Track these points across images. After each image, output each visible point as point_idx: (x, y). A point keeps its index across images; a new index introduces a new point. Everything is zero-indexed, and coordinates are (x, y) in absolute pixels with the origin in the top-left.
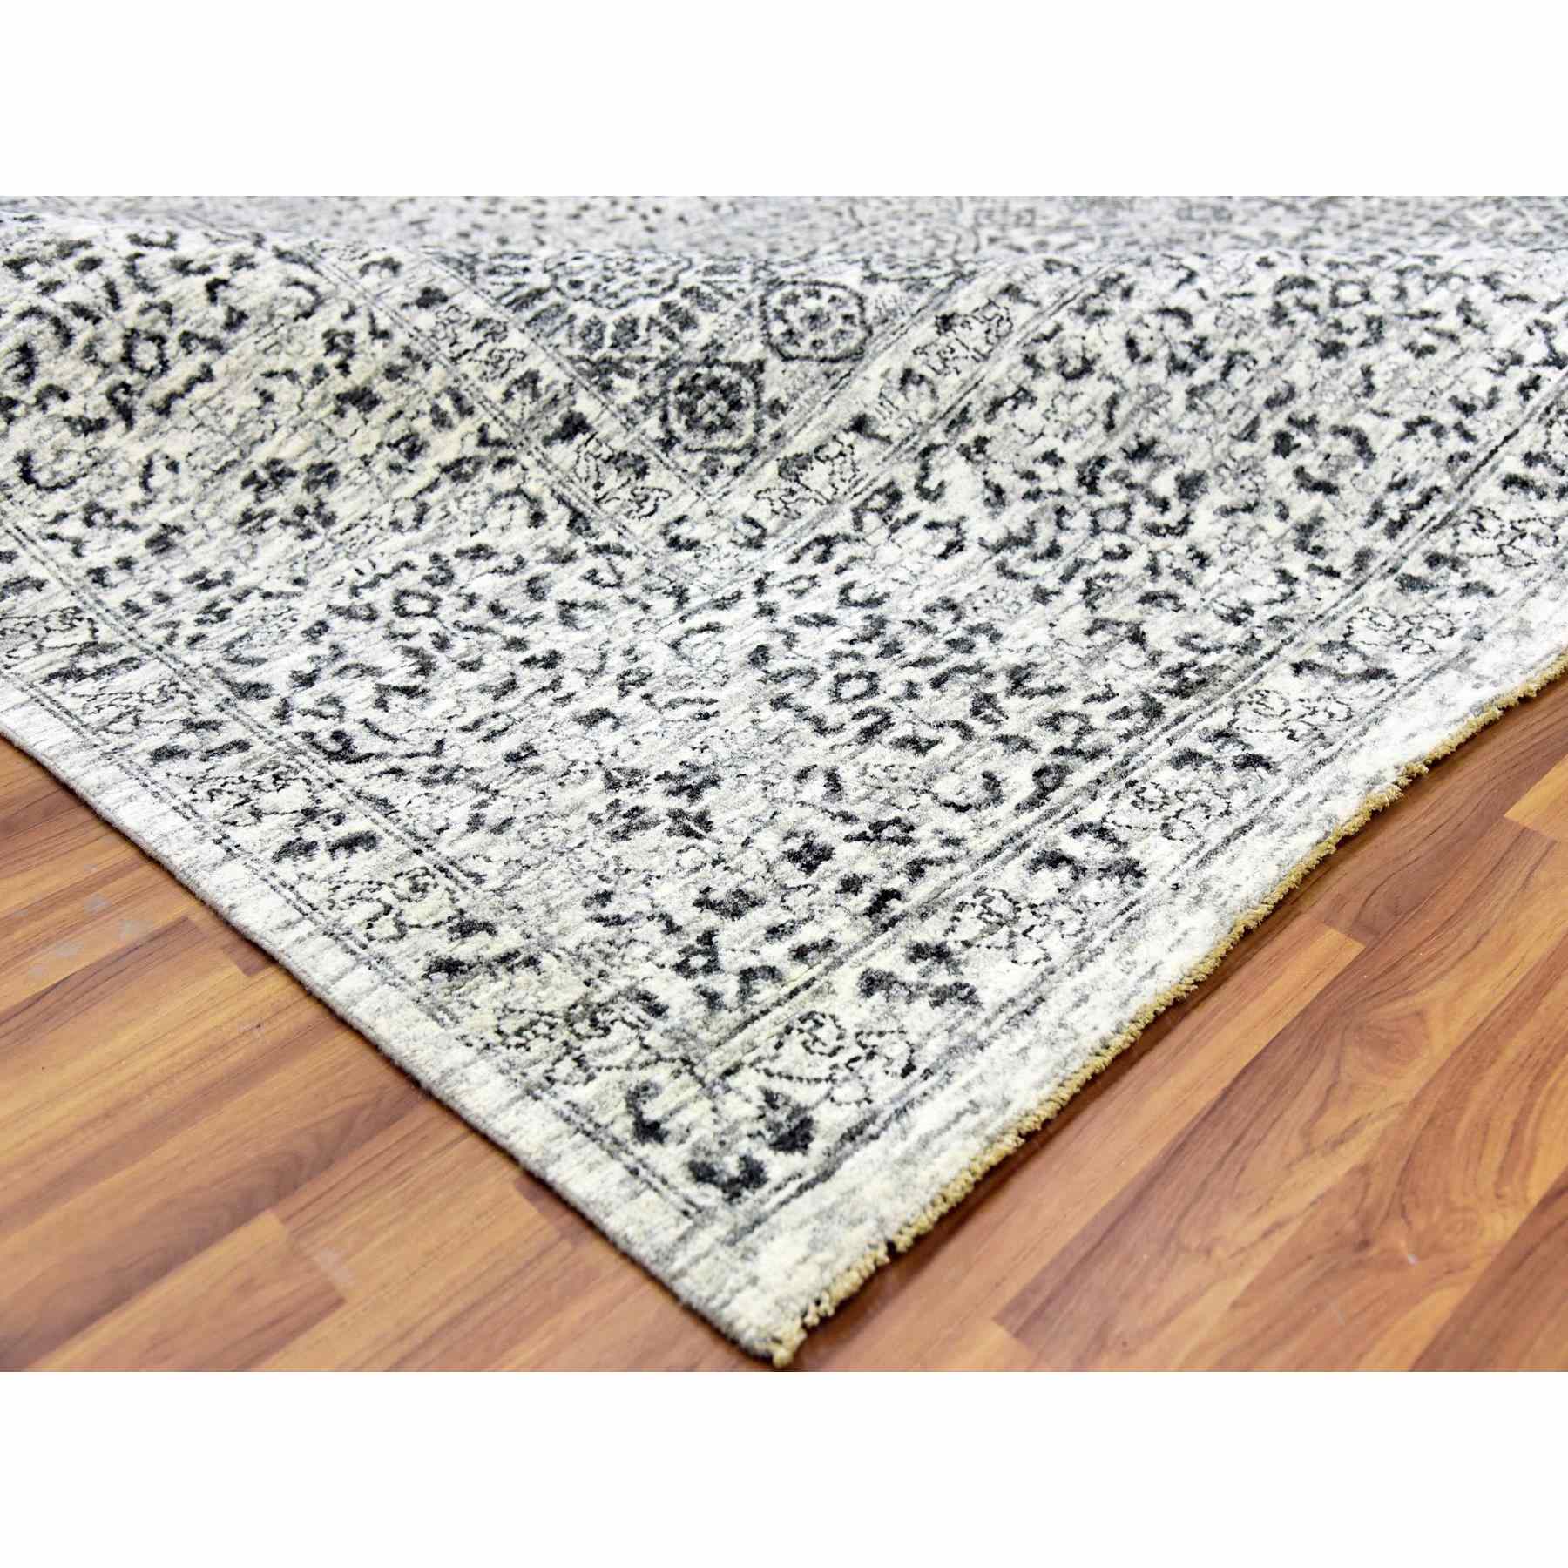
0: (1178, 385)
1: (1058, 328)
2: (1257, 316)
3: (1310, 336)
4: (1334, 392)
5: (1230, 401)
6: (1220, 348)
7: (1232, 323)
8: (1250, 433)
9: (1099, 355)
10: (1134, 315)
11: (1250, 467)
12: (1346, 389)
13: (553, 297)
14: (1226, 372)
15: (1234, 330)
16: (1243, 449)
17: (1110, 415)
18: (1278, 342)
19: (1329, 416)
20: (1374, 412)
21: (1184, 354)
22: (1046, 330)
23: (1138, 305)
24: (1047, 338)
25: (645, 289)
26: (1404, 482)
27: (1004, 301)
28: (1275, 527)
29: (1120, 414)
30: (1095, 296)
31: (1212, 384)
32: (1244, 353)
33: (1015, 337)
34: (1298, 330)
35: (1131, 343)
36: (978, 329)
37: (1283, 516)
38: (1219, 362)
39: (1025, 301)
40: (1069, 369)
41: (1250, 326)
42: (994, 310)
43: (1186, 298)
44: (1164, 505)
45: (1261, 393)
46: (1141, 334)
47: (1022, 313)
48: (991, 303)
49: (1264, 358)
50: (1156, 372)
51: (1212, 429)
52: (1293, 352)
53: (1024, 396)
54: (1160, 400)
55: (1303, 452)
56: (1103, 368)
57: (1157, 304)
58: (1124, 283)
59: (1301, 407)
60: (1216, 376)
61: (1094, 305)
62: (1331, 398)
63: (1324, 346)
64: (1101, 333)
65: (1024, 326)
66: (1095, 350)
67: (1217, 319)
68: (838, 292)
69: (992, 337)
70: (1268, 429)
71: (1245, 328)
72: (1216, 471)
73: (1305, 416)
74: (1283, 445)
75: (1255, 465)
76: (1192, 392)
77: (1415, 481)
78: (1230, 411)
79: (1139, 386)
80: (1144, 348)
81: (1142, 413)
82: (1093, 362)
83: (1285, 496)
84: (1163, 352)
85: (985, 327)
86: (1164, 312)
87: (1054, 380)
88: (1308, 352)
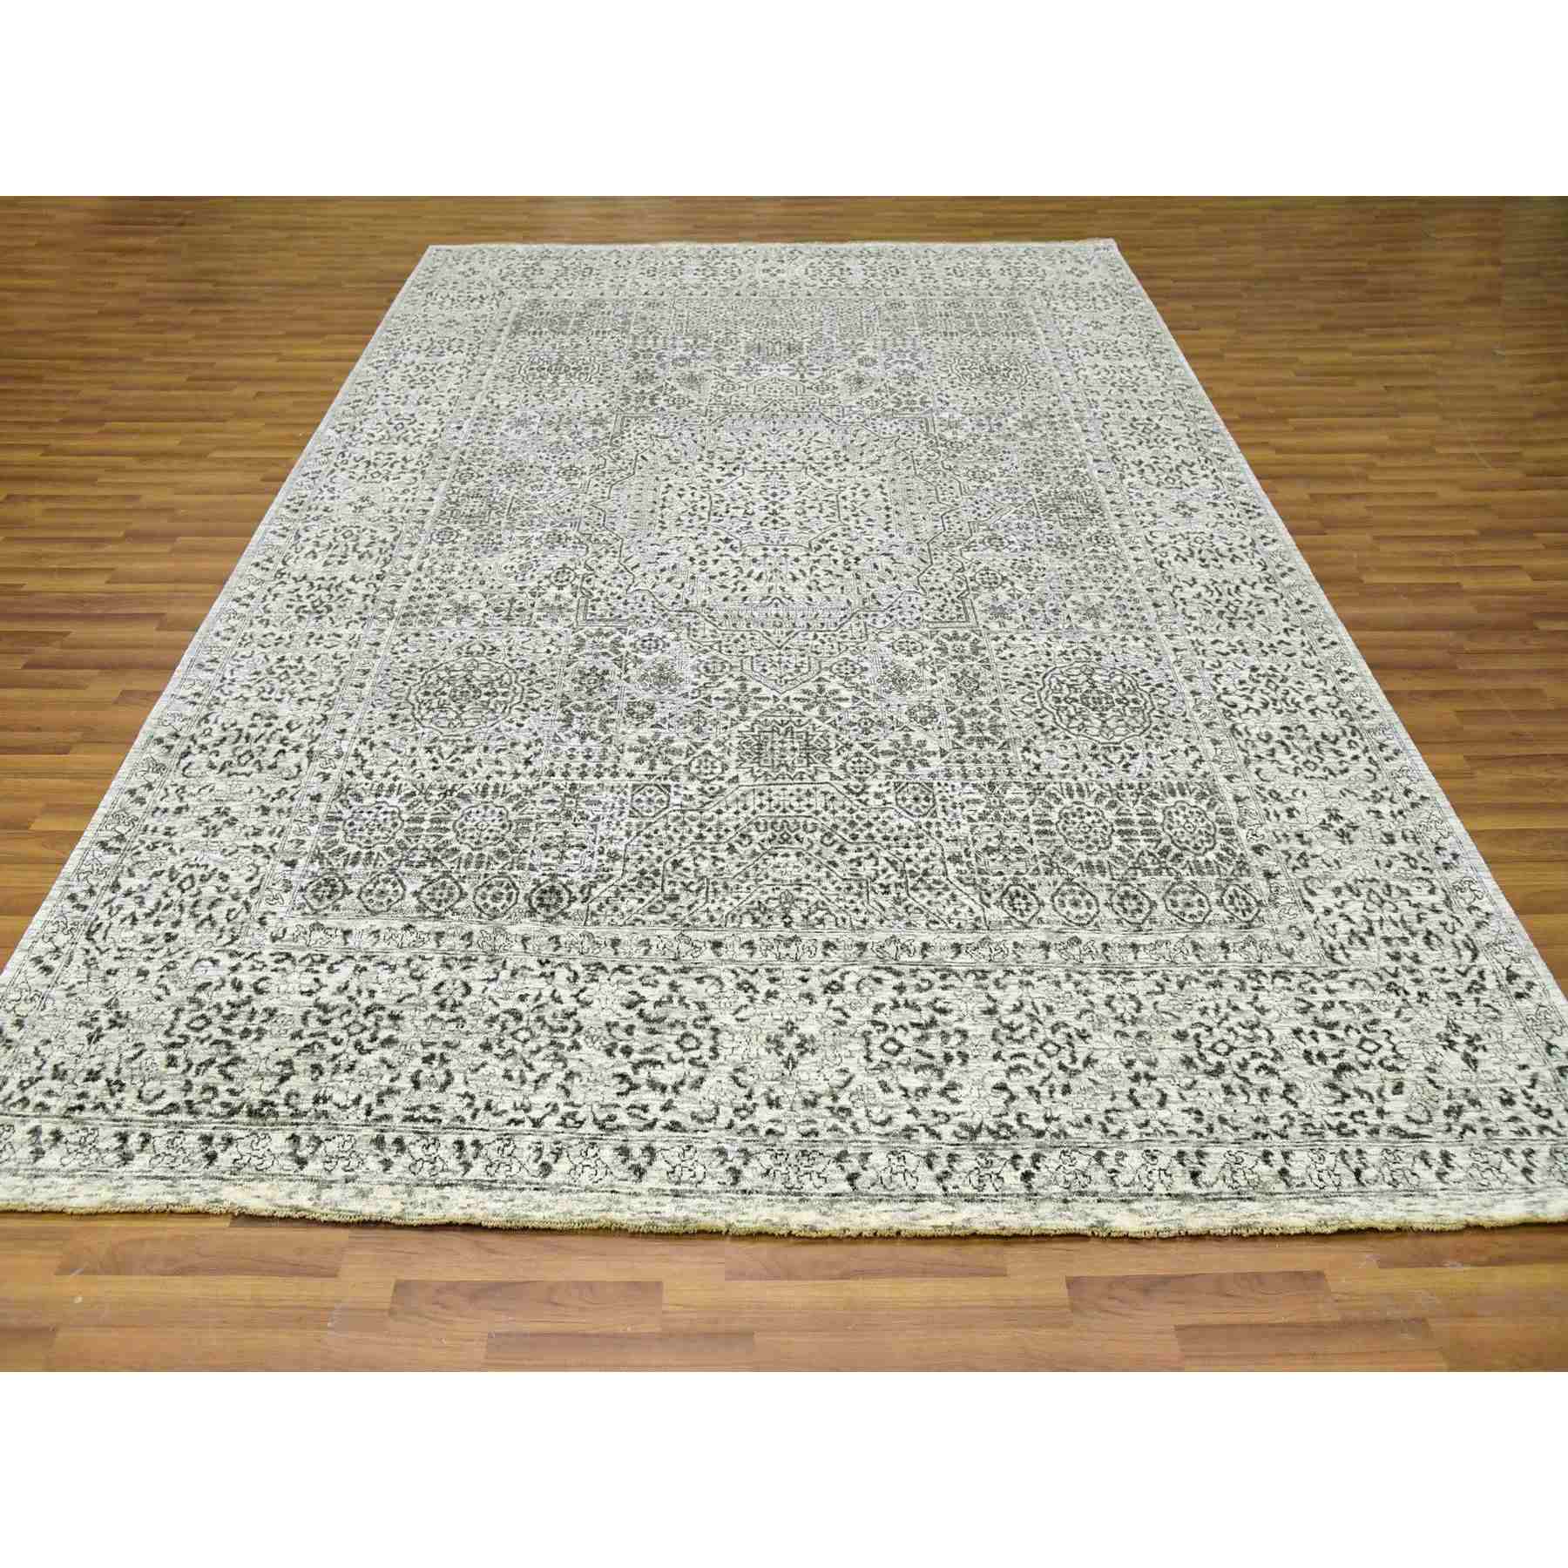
0: (433, 1010)
1: (431, 959)
2: (486, 1014)
3: (488, 1036)
4: (466, 1060)
5: (438, 1030)
6: (460, 1011)
7: (475, 1008)
8: (425, 1045)
9: (428, 979)
10: (457, 977)
11: (410, 1055)
12: (470, 1063)
14: (450, 1021)
15: (473, 1011)
16: (418, 1048)
17: (404, 998)
18: (477, 1028)
19: (451, 1066)
20: (465, 1079)
21: (449, 1003)
23: (463, 975)
24: (424, 959)
25: (362, 842)
26: (437, 1108)
27: (432, 936)
28: (385, 1081)
29: (407, 1001)
30: (456, 959)
31: (442, 1020)
32: (464, 1021)
33: (416, 950)
34: (488, 1030)
35: (441, 984)
36: (413, 937)
37: (392, 1080)
38: (453, 1016)
39: (437, 942)
40: (414, 974)
41: (479, 1014)
42: (425, 936)
43: (477, 987)
44: (374, 1039)
45: (448, 1038)
46: (449, 985)
47: (431, 945)
48: (429, 934)
49: (466, 1028)
50: (434, 999)
51: (421, 1033)
52: (476, 1035)
53: (393, 969)
54: (422, 1009)
55: (429, 1067)
56: (423, 983)
57: (468, 980)
58: (471, 964)
59: (450, 1053)
60: (446, 1019)
61: (451, 962)
62: (462, 1061)
63: (486, 1043)
64: (439, 973)
65: (424, 949)
66: (429, 976)
67: (475, 1002)
68: (401, 890)
69: (412, 944)
70: (431, 1049)
71: (476, 1014)
72: (402, 1046)
73: (447, 1057)
74: (428, 1060)
75: (413, 1056)
76: (433, 1016)
77: (440, 1112)
78: (433, 1033)
79: (423, 999)
80: (442, 989)
81: (412, 1007)
82: (424, 979)
83: (404, 1075)
84: (445, 996)
85: (415, 939)
86: (466, 985)
87: (407, 972)
88: (481, 1040)
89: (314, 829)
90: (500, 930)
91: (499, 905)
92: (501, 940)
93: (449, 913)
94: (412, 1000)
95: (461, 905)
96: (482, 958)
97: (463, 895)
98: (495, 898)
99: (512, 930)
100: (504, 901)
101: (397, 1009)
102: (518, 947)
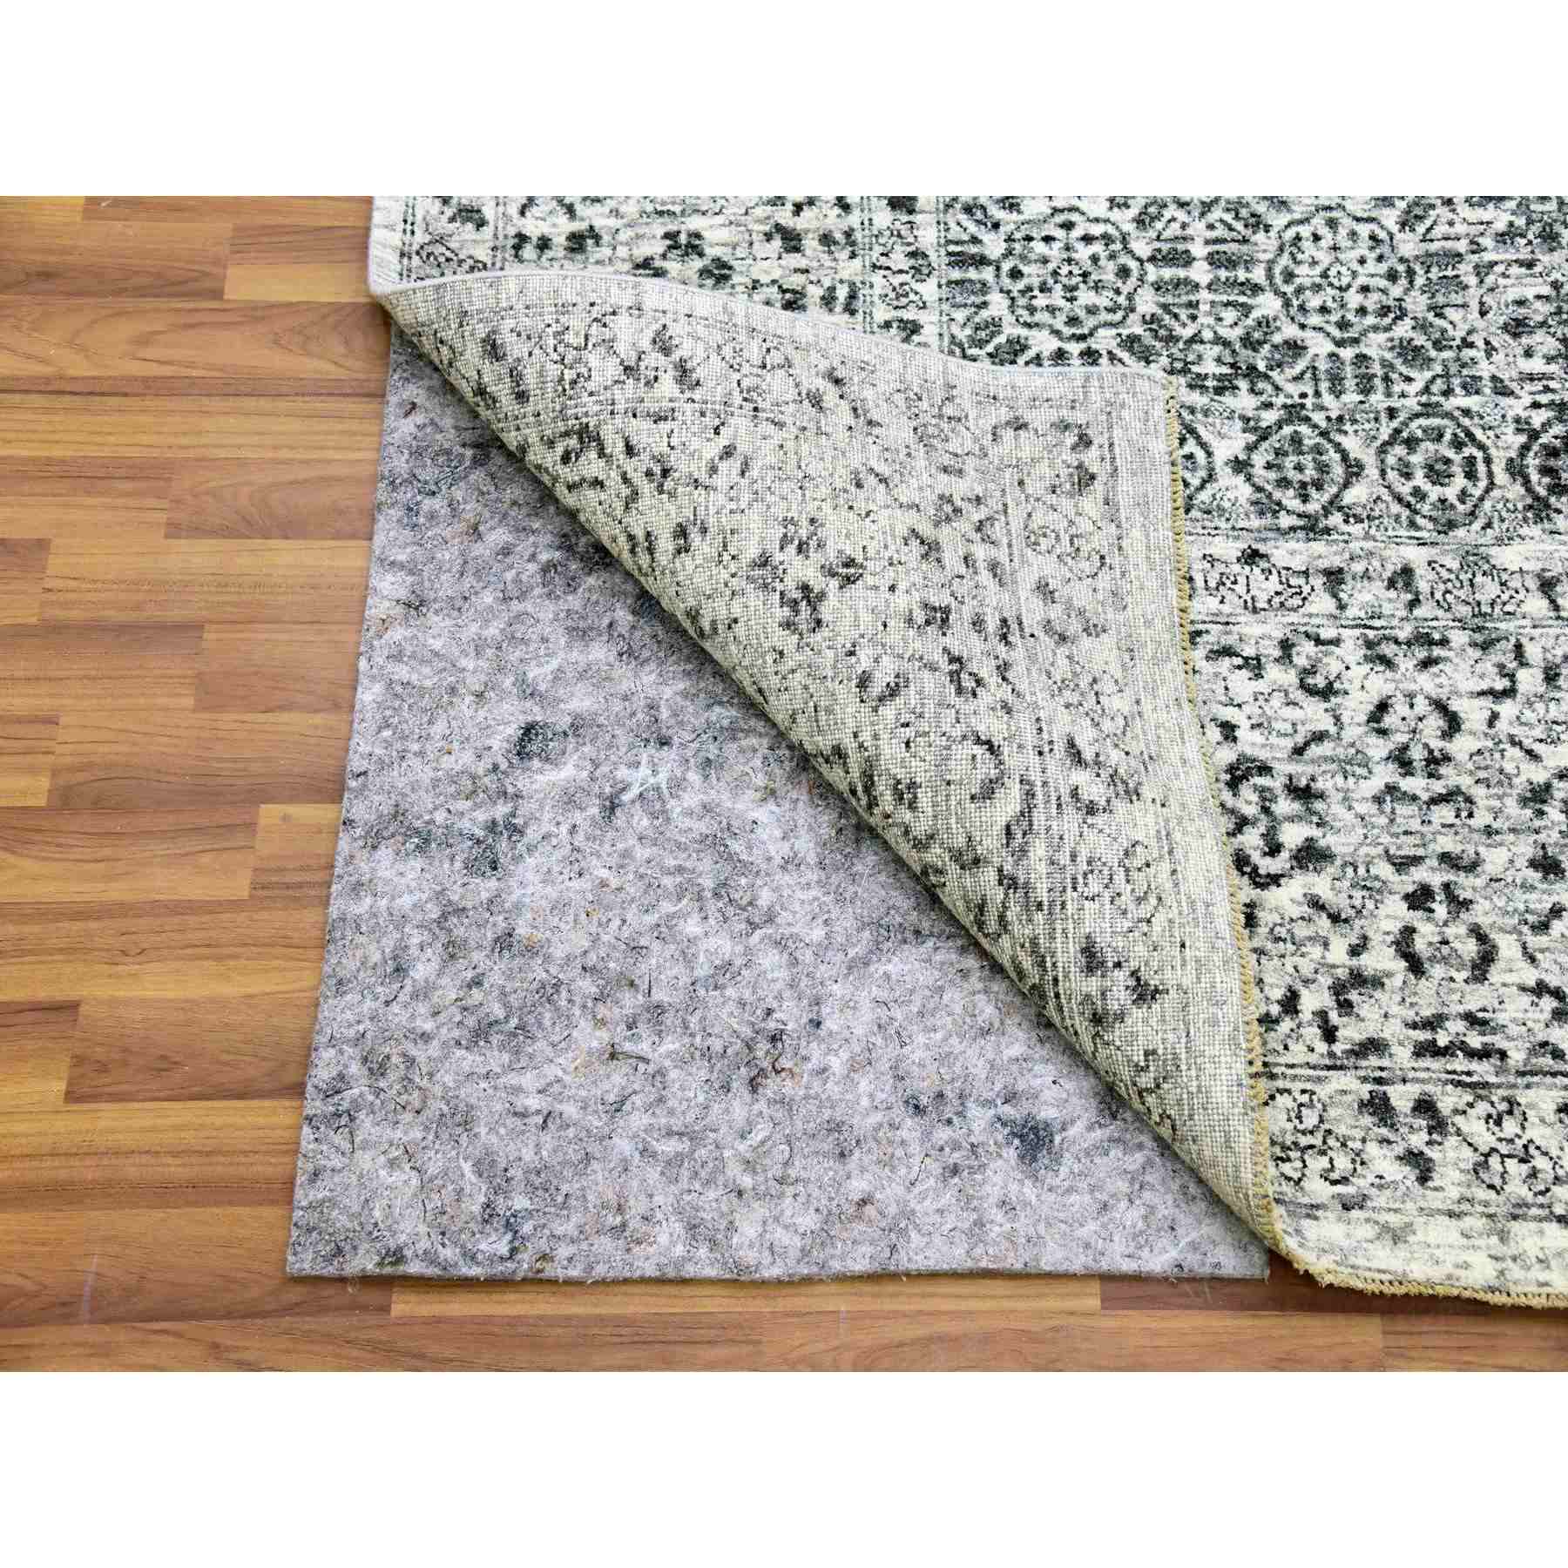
0: (1385, 774)
1: (1336, 642)
2: (1516, 781)
3: (1542, 837)
4: (1510, 900)
5: (1415, 825)
6: (1451, 777)
7: (1486, 768)
8: (1403, 864)
9: (1346, 693)
10: (1413, 687)
11: (1374, 890)
12: (1522, 907)
13: (988, 274)
14: (1436, 800)
15: (1482, 774)
16: (1384, 870)
17: (1307, 744)
18: (1508, 818)
19: (1482, 913)
20: (1525, 948)
21: (1417, 754)
22: (1325, 634)
23: (1426, 682)
24: (1318, 641)
25: (1059, 322)
26: (1484, 1023)
27: (1318, 581)
28: (1338, 953)
29: (1315, 750)
30: (1397, 642)
31: (1414, 798)
32: (1469, 800)
33: (1293, 618)
34: (1537, 823)
35: (1383, 707)
36: (1273, 584)
37: (1355, 951)
38: (1439, 787)
39: (1335, 596)
40: (1310, 681)
41: (1500, 783)
42: (1302, 581)
43: (1473, 712)
44: (1274, 849)
45: (1447, 843)
46: (1400, 708)
47: (1322, 603)
48: (1306, 573)
49: (1482, 819)
50: (1378, 748)
51: (1376, 831)
52: (1512, 837)
53: (1255, 666)
54: (1359, 771)
55: (1428, 919)
56: (1339, 705)
57: (1443, 694)
58: (1437, 652)
59: (1467, 885)
60: (1425, 796)
61: (1388, 649)
62: (1501, 903)
63: (1545, 856)
64: (1366, 677)
65: (1310, 616)
66: (1346, 686)
67: (1479, 752)
68: (1200, 455)
69: (1277, 600)
70: (1419, 874)
71: (1493, 781)
72: (1344, 865)
73: (1463, 895)
74: (1419, 899)
75: (1379, 891)
76: (1391, 789)
77: (1494, 1031)
78: (1406, 833)
79: (1353, 745)
80: (1389, 721)
81: (1334, 766)
82: (1336, 693)
83: (1376, 939)
84: (1402, 738)
85: (1280, 588)
86: (1440, 706)
87: (1289, 678)
88: (1525, 849)
89: (929, 290)
90: (1473, 559)
91: (1451, 493)
92: (1489, 589)
93: (1336, 519)
94: (1326, 749)
95: (1356, 494)
96: (1459, 638)
97: (1354, 470)
98: (1437, 473)
99: (1508, 557)
100: (1460, 481)
101: (1302, 771)
102: (1536, 605)
